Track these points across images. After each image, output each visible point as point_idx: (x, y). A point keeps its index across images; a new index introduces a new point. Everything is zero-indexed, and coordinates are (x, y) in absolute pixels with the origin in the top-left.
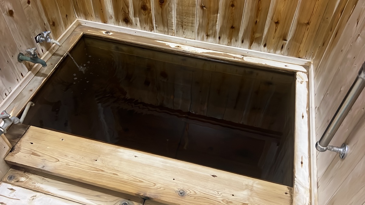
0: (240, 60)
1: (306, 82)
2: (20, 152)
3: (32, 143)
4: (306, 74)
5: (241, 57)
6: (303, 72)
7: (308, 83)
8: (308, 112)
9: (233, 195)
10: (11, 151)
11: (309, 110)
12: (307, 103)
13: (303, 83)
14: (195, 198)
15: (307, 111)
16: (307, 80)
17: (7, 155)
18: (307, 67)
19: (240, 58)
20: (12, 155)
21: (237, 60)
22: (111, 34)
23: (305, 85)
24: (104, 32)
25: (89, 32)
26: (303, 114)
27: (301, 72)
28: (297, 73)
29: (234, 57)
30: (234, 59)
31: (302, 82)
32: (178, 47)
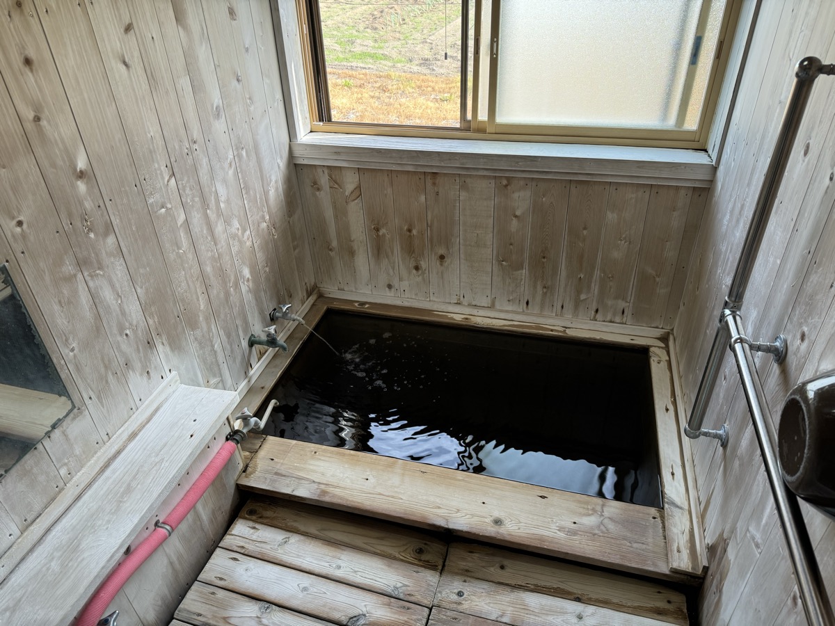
0: (560, 334)
1: (666, 361)
2: (257, 473)
3: (272, 460)
4: (664, 351)
5: (562, 329)
6: (659, 347)
7: (669, 362)
8: (675, 403)
9: (575, 523)
10: (244, 472)
11: (675, 399)
12: (671, 390)
13: (662, 362)
14: (519, 529)
15: (672, 402)
16: (668, 358)
17: (240, 476)
18: (664, 339)
19: (561, 331)
20: (246, 477)
21: (557, 333)
22: (367, 306)
23: (664, 365)
24: (356, 304)
25: (336, 305)
26: (666, 407)
27: (657, 348)
28: (652, 349)
29: (552, 330)
30: (551, 332)
31: (660, 361)
32: (467, 319)
